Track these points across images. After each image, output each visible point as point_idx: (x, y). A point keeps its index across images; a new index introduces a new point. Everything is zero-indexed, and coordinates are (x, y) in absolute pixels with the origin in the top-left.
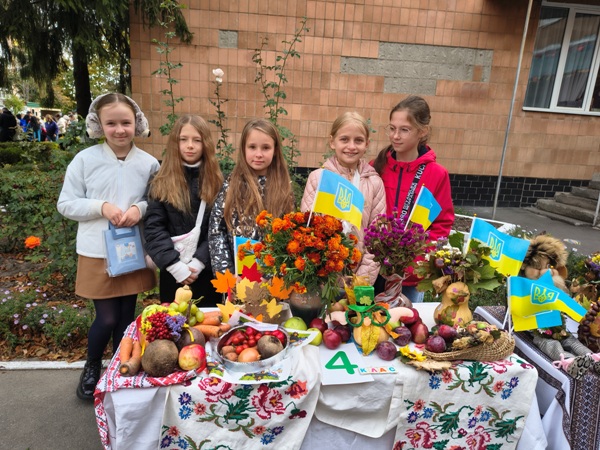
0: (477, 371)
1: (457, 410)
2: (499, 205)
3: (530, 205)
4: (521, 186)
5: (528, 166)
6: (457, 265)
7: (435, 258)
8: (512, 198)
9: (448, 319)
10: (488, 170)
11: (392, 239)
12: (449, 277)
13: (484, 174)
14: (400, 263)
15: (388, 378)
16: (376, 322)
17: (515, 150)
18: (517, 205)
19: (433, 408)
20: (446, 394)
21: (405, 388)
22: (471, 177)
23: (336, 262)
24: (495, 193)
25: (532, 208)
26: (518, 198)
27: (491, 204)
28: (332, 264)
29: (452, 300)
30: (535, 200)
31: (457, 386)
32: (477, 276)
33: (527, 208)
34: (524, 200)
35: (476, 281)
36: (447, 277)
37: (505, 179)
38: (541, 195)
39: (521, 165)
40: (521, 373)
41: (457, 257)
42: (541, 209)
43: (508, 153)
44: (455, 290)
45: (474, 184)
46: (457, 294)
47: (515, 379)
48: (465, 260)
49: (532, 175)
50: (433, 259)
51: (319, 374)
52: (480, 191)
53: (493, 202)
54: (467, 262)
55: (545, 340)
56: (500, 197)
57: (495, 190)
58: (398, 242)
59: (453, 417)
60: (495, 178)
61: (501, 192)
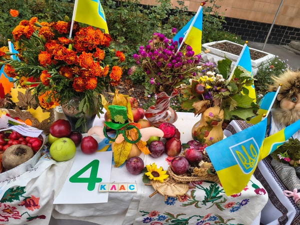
0: (213, 194)
1: (188, 217)
2: (268, 42)
3: (285, 44)
4: (284, 32)
5: (292, 19)
6: (218, 91)
7: (197, 83)
8: (276, 39)
9: (201, 136)
10: (266, 20)
11: (162, 59)
12: (209, 102)
13: (263, 22)
14: (167, 83)
15: (126, 196)
16: (130, 139)
17: (286, 8)
18: (278, 43)
19: (166, 216)
20: (179, 208)
21: (141, 204)
22: (255, 23)
23: (85, 80)
24: (267, 35)
25: (286, 46)
26: (280, 39)
27: (263, 41)
28: (80, 82)
29: (207, 122)
30: (289, 42)
31: (191, 204)
32: (234, 104)
33: (284, 46)
34: (283, 41)
35: (232, 108)
36: (206, 101)
37: (275, 26)
38: (294, 39)
39: (287, 18)
40: (253, 197)
41: (220, 84)
42: (292, 47)
43: (281, 9)
44: (211, 114)
45: (257, 28)
46: (212, 118)
47: (246, 201)
48: (226, 88)
49: (292, 26)
50: (196, 84)
51: (54, 191)
52: (259, 32)
53: (265, 40)
54: (228, 90)
55: (282, 165)
56: (270, 38)
57: (268, 33)
58: (167, 63)
59: (184, 222)
60: (270, 25)
61: (271, 34)
